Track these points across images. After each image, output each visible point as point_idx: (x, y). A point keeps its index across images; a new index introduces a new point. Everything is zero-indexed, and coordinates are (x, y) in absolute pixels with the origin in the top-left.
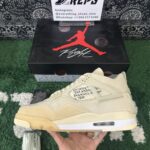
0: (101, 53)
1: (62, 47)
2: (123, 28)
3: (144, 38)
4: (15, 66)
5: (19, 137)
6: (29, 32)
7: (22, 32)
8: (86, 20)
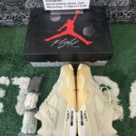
0: (88, 43)
1: (53, 38)
2: (111, 14)
3: (131, 22)
4: (13, 52)
5: (20, 114)
6: (24, 20)
7: (18, 20)
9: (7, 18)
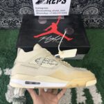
2: (85, 20)
3: (100, 27)
4: (7, 48)
6: (17, 24)
7: (12, 24)
8: (59, 15)
9: (4, 22)
